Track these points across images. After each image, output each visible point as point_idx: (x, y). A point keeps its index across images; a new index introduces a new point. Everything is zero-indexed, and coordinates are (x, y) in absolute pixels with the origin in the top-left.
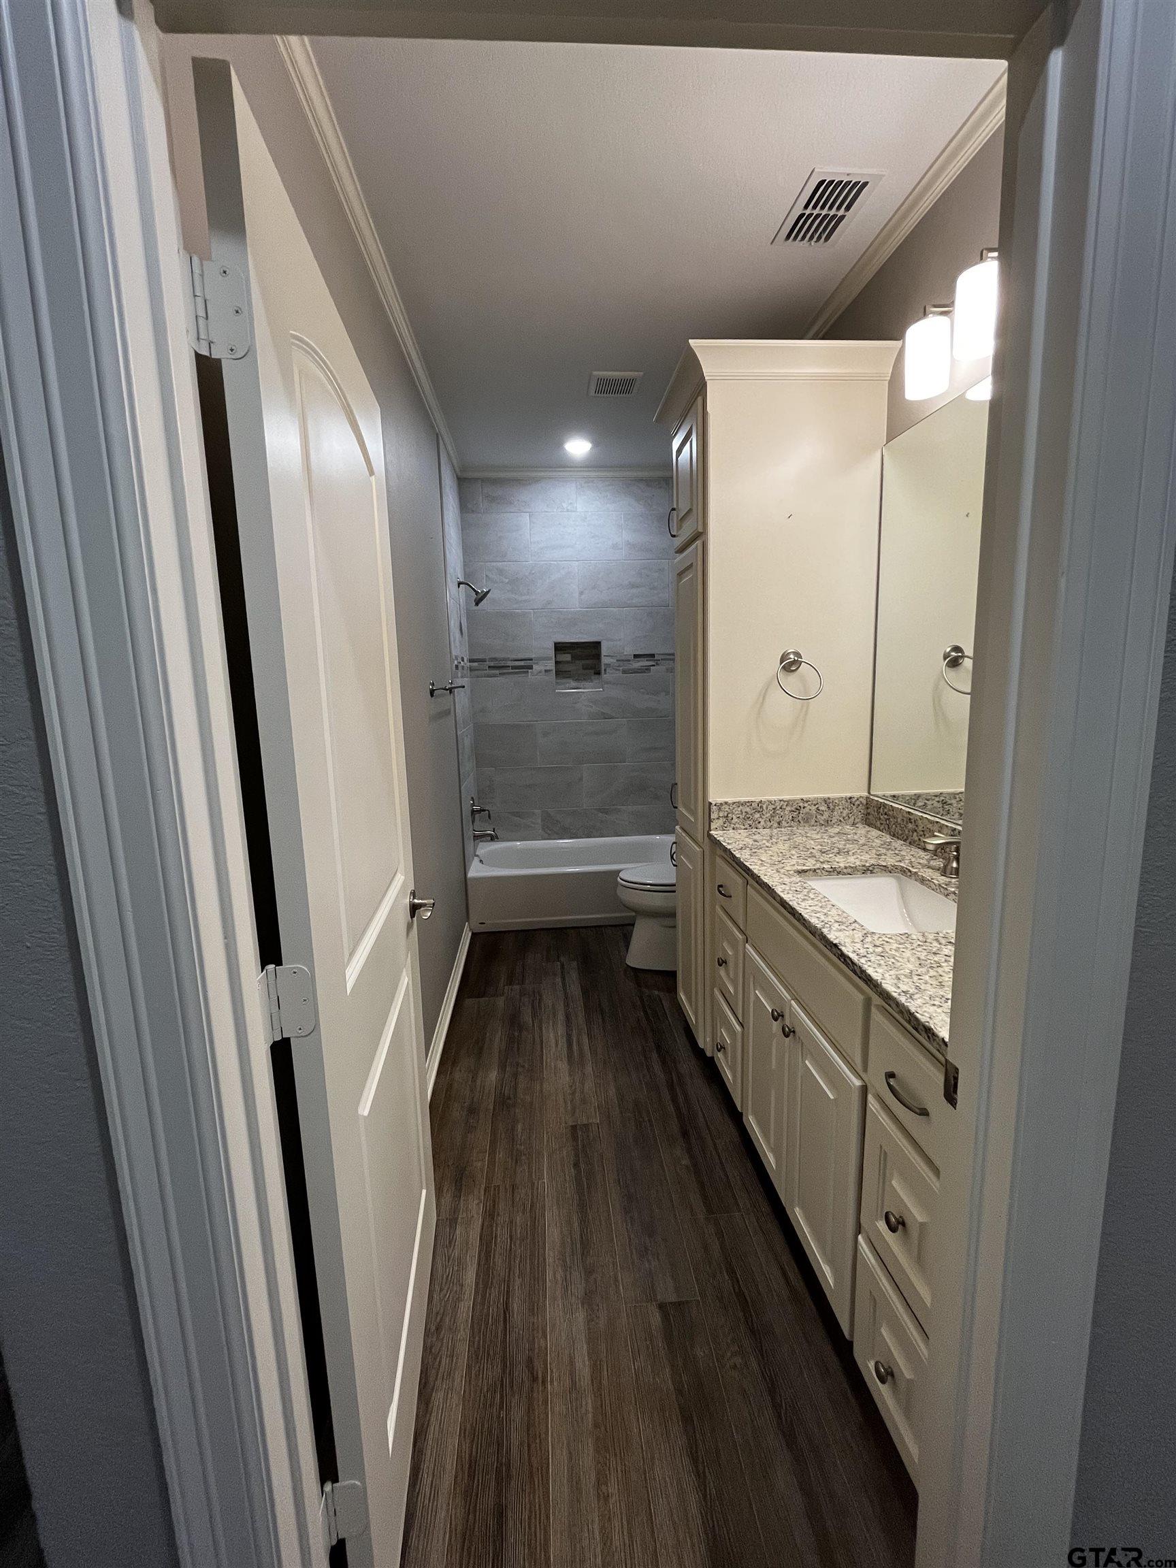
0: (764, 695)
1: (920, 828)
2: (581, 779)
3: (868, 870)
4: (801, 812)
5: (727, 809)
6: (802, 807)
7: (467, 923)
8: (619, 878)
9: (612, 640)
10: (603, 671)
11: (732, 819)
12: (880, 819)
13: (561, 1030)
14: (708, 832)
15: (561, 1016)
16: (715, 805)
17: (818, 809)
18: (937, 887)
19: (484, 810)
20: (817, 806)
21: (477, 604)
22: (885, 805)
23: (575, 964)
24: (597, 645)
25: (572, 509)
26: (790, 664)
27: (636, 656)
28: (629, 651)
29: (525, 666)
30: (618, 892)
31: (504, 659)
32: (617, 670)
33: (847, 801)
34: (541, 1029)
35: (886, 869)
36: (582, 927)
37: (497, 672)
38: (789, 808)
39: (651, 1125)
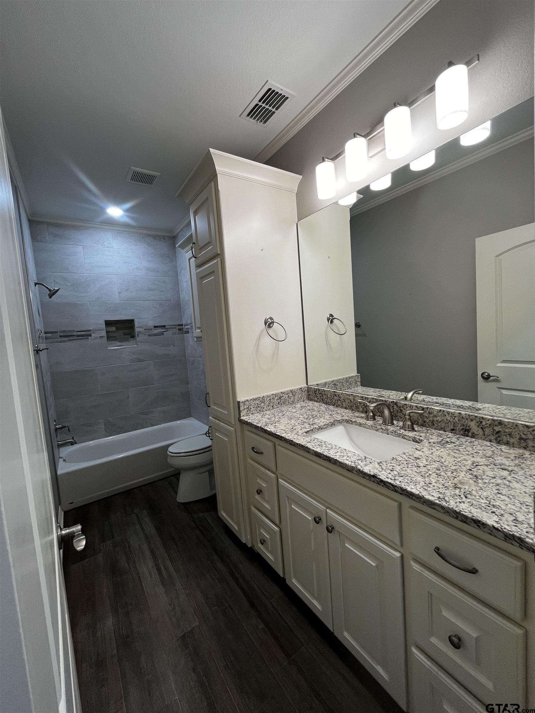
0: (259, 339)
1: (342, 398)
2: (128, 397)
3: (333, 424)
4: (282, 399)
5: (248, 404)
6: (282, 396)
7: (60, 506)
8: (168, 452)
9: (140, 318)
10: (137, 335)
11: (251, 408)
12: (317, 396)
13: (151, 564)
14: (239, 418)
15: (148, 553)
16: (242, 403)
17: (288, 396)
18: (370, 427)
19: (64, 427)
20: (288, 395)
21: (50, 297)
22: (319, 390)
23: (145, 512)
24: (131, 322)
25: (111, 247)
26: (269, 324)
27: (155, 327)
28: (151, 324)
29: (86, 335)
30: (168, 460)
31: (71, 331)
32: (145, 335)
33: (300, 390)
34: (136, 567)
35: (340, 422)
36: (142, 486)
37: (67, 339)
38: (276, 398)
39: (232, 609)
